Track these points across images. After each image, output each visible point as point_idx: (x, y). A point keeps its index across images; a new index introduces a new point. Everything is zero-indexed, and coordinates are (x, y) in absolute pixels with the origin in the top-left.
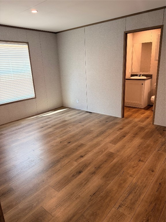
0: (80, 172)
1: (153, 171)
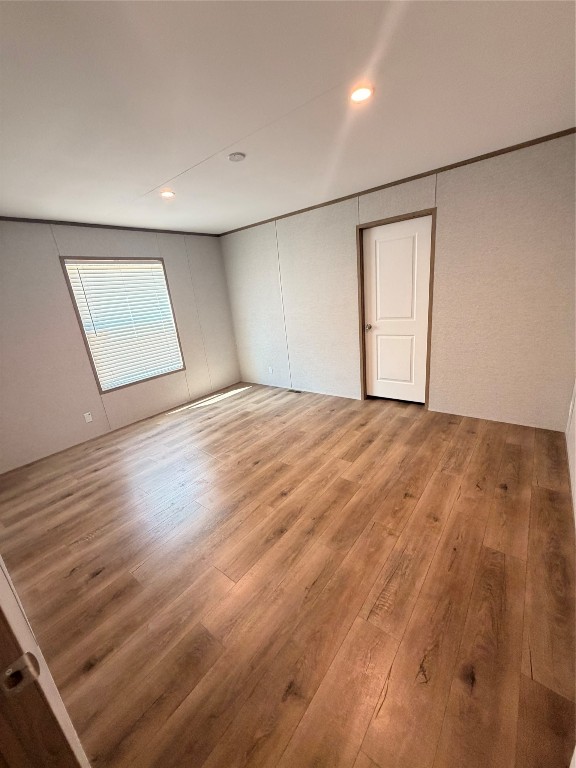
0: (282, 531)
1: (436, 520)
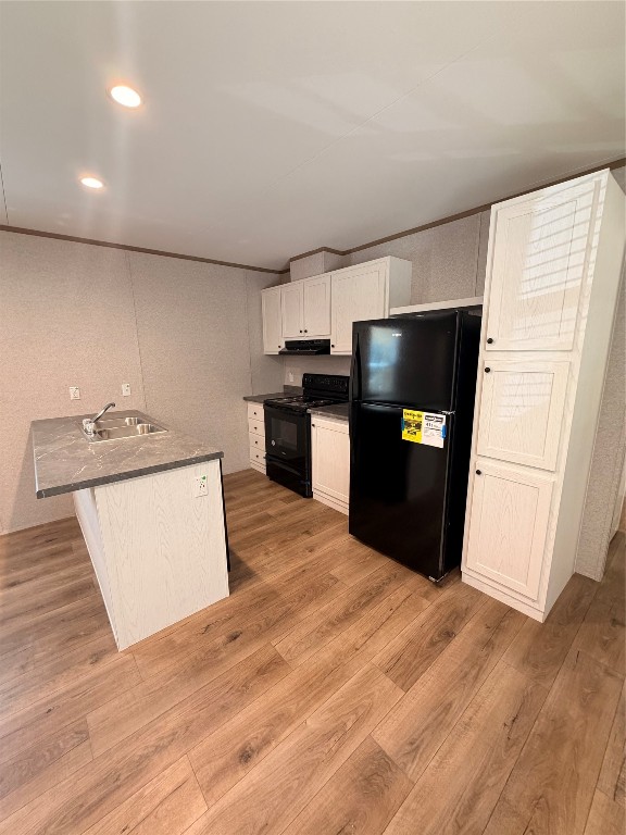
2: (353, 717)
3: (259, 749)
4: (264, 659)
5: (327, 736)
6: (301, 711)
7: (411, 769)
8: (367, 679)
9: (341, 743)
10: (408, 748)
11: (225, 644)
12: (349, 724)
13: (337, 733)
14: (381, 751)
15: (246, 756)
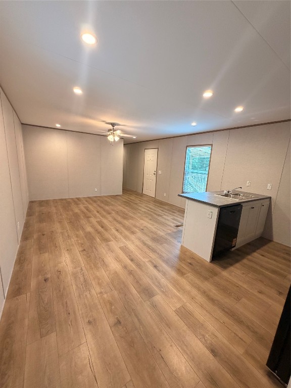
2: (164, 291)
3: (157, 269)
4: (184, 271)
5: (159, 283)
6: (167, 278)
7: (149, 303)
8: (179, 299)
9: (157, 286)
10: (154, 304)
11: (188, 262)
12: (162, 289)
13: (160, 286)
14: (154, 296)
15: (155, 267)
